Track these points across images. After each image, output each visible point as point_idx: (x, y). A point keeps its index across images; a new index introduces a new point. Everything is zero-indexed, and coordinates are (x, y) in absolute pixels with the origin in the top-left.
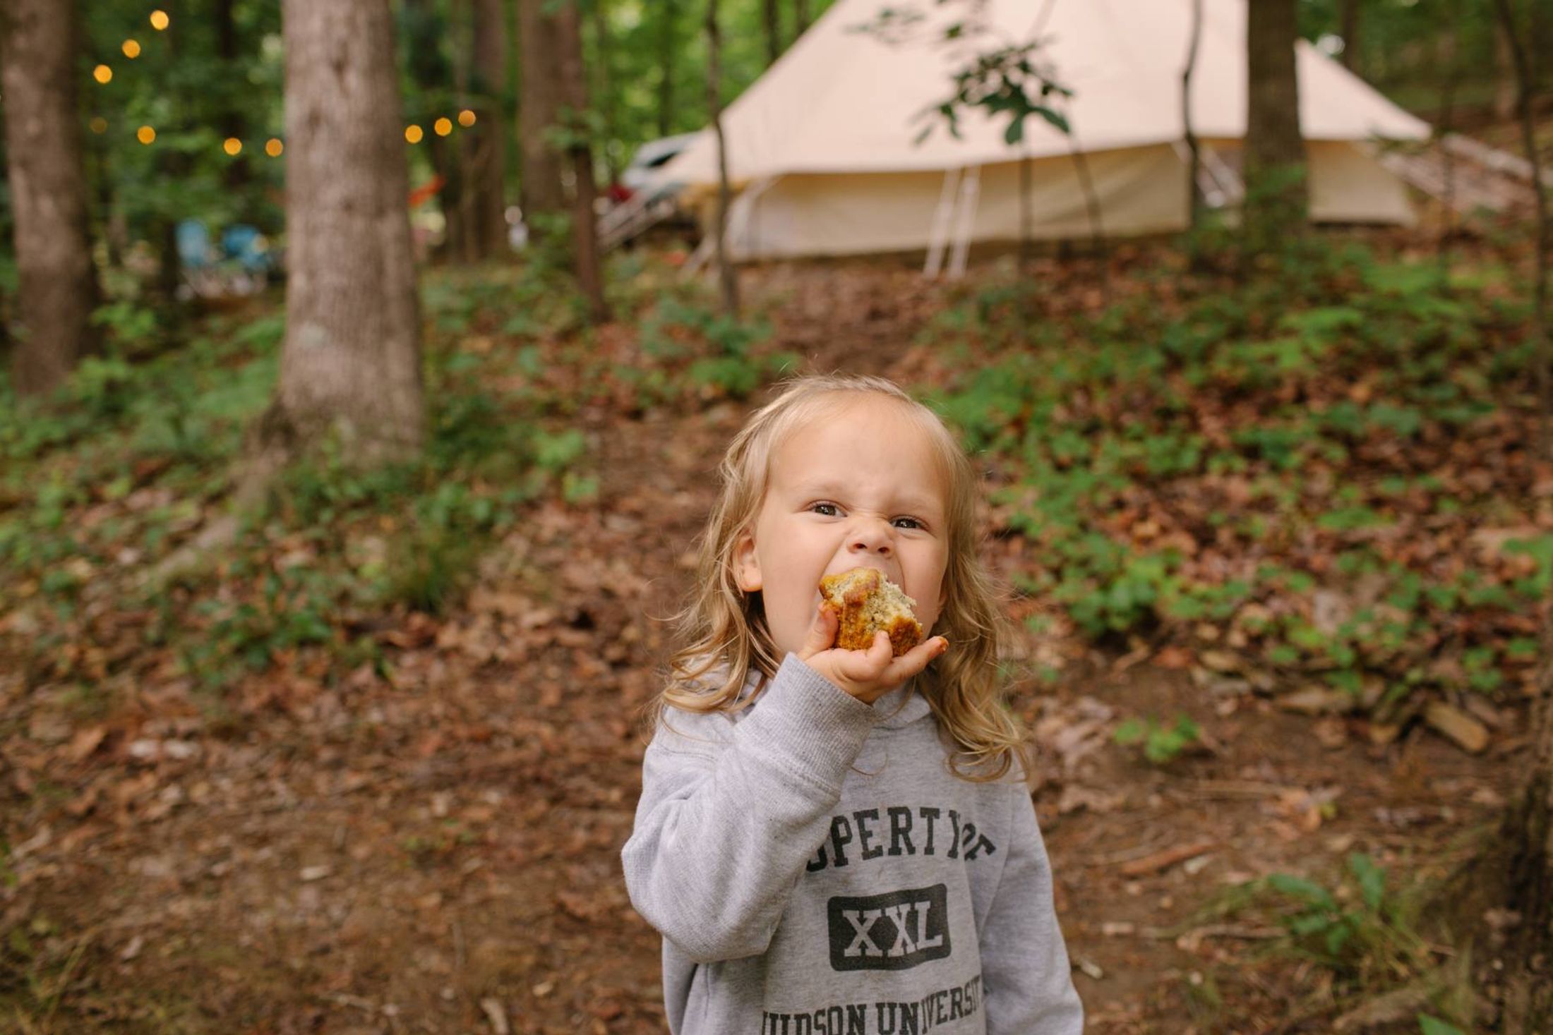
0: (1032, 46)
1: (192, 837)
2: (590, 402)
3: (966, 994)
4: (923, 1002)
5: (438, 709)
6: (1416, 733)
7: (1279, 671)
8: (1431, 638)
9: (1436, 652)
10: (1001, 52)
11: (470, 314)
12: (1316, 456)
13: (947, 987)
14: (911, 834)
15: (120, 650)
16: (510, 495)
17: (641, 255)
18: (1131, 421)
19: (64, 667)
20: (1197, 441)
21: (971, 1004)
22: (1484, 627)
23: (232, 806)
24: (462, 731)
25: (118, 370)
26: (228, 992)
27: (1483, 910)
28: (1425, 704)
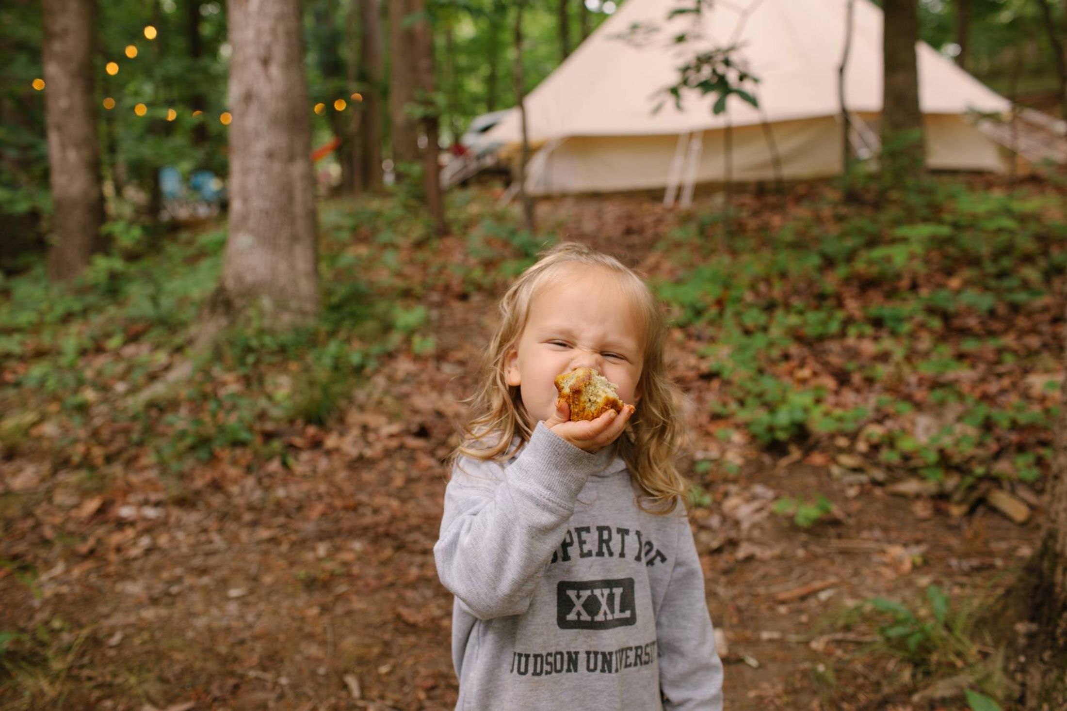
0: (732, 48)
1: (157, 569)
2: (433, 288)
3: (645, 651)
4: (616, 652)
5: (323, 488)
6: (981, 510)
7: (889, 468)
8: (994, 447)
9: (997, 456)
10: (712, 52)
11: (354, 230)
12: (922, 326)
13: (632, 644)
14: (611, 544)
15: (114, 448)
16: (375, 349)
17: (472, 192)
18: (797, 302)
19: (76, 459)
20: (840, 315)
21: (649, 658)
22: (1031, 439)
23: (185, 550)
24: (338, 503)
25: (118, 264)
26: (177, 668)
27: (1013, 623)
28: (988, 491)
